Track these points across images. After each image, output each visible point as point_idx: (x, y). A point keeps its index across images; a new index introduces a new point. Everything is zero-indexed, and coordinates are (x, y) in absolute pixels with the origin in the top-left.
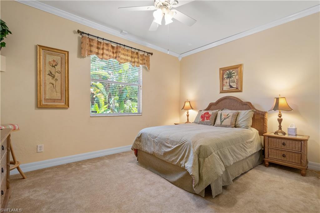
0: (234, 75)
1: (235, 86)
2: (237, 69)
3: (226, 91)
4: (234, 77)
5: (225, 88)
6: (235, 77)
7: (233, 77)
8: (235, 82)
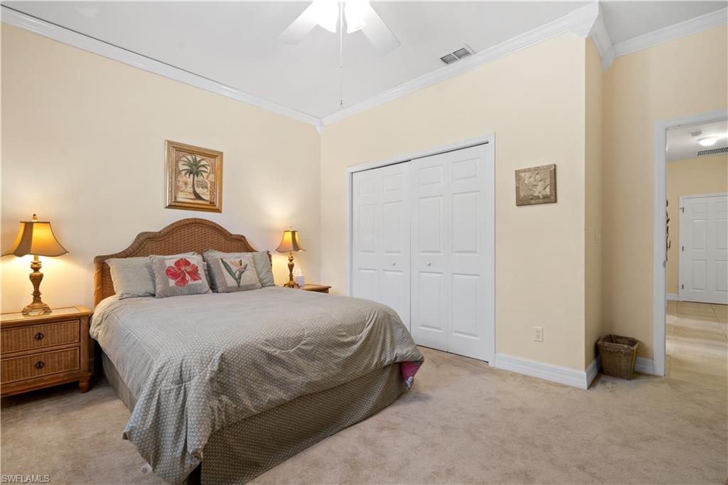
0: (205, 172)
1: (207, 198)
2: (212, 160)
3: (187, 205)
4: (205, 174)
5: (182, 197)
6: (207, 177)
7: (202, 175)
8: (207, 188)
